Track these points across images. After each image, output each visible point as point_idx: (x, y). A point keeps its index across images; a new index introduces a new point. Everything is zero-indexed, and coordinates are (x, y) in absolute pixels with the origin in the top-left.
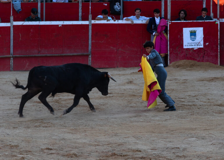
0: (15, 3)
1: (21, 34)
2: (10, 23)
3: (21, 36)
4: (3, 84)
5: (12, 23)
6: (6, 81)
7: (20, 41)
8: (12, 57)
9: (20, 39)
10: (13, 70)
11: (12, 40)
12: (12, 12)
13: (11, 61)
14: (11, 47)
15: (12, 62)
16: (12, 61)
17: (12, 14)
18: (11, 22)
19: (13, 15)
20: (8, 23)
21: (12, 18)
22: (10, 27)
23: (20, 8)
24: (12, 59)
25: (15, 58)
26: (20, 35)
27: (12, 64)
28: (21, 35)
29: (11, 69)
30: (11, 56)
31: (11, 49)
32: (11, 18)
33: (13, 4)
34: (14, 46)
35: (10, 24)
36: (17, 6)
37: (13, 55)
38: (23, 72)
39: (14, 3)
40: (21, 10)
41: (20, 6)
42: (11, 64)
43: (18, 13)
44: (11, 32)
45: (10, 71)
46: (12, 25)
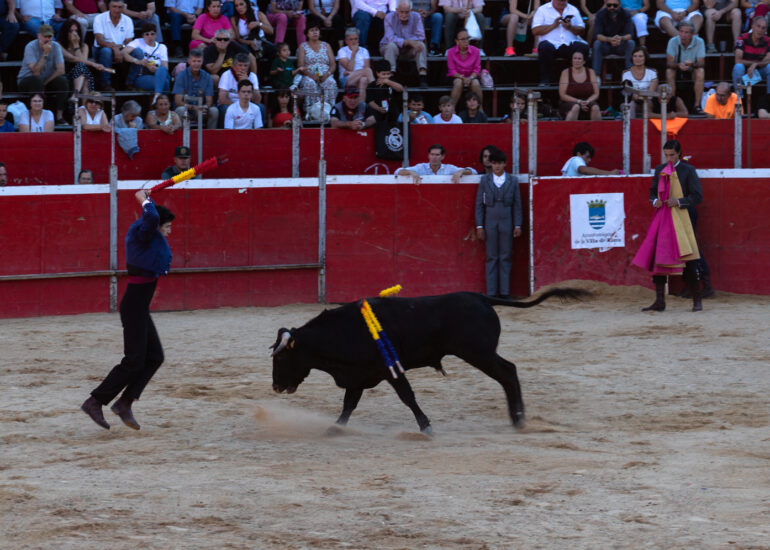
0: (123, 132)
2: (108, 185)
4: (92, 347)
5: (115, 185)
6: (99, 340)
8: (114, 275)
10: (116, 308)
11: (116, 230)
12: (116, 156)
13: (111, 286)
14: (111, 249)
15: (114, 288)
16: (116, 286)
17: (113, 162)
18: (112, 182)
19: (116, 164)
20: (103, 186)
21: (114, 171)
22: (107, 196)
23: (137, 145)
24: (114, 279)
25: (121, 278)
27: (116, 295)
29: (112, 307)
30: (113, 272)
31: (111, 254)
32: (111, 170)
33: (116, 135)
34: (119, 245)
35: (109, 188)
36: (127, 138)
37: (118, 269)
39: (119, 131)
40: (138, 151)
41: (136, 140)
42: (111, 292)
43: (131, 157)
44: (111, 208)
45: (109, 311)
46: (115, 190)
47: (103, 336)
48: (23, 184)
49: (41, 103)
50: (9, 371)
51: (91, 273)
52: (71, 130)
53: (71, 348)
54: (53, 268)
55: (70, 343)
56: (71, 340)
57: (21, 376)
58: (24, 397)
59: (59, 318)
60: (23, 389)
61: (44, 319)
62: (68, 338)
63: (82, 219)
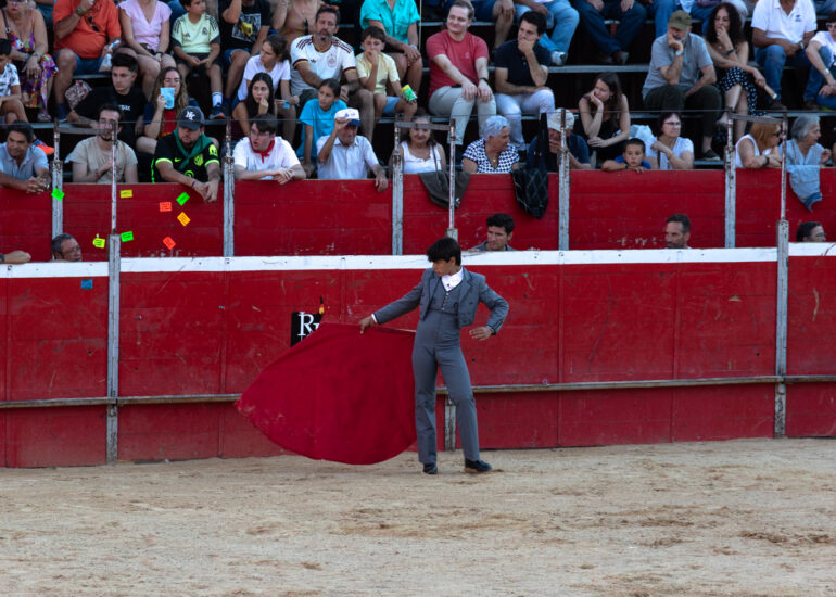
0: (797, 171)
1: (818, 290)
2: (775, 249)
3: (817, 300)
4: (747, 488)
5: (785, 250)
6: (759, 478)
7: (814, 319)
8: (782, 383)
9: (815, 312)
10: (783, 432)
11: (785, 317)
12: (787, 207)
13: (777, 399)
14: (778, 344)
15: (781, 402)
16: (784, 398)
17: (783, 215)
18: (780, 245)
19: (787, 218)
20: (767, 250)
21: (783, 229)
22: (774, 265)
23: (818, 191)
24: (782, 389)
25: (792, 387)
26: (816, 294)
27: (784, 412)
28: (820, 296)
29: (777, 429)
30: (780, 378)
31: (778, 351)
32: (780, 227)
33: (788, 174)
34: (789, 339)
35: (776, 254)
36: (804, 179)
37: (788, 374)
38: (824, 441)
39: (792, 169)
40: (820, 199)
41: (818, 183)
42: (777, 408)
43: (810, 208)
44: (779, 283)
45: (774, 436)
46: (785, 257)
47: (764, 474)
48: (649, 246)
49: (679, 127)
50: (625, 522)
51: (746, 380)
52: (721, 167)
53: (717, 489)
54: (692, 371)
55: (715, 482)
56: (716, 478)
57: (642, 529)
58: (648, 562)
59: (697, 446)
60: (647, 550)
61: (677, 446)
62: (713, 475)
63: (735, 299)
